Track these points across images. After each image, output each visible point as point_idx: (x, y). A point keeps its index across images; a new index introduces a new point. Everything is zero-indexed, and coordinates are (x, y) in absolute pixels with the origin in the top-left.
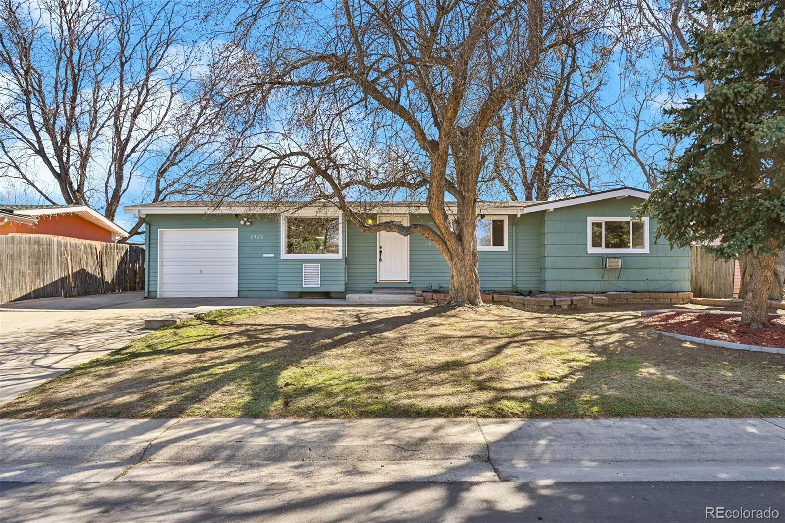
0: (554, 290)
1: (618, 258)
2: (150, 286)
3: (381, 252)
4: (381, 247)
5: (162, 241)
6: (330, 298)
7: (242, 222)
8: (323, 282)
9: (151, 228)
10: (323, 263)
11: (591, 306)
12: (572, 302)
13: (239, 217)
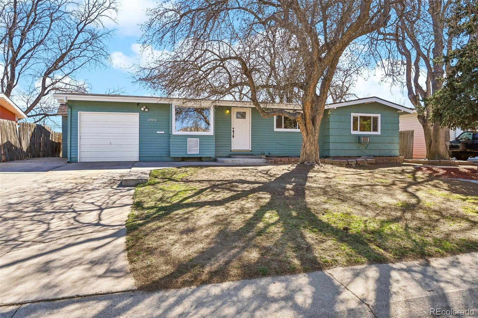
0: (334, 155)
1: (368, 137)
2: (72, 153)
3: (233, 131)
4: (233, 128)
5: (80, 121)
6: (202, 161)
7: (142, 109)
8: (201, 151)
9: (72, 110)
10: (201, 138)
11: (366, 164)
12: (357, 163)
13: (139, 105)
